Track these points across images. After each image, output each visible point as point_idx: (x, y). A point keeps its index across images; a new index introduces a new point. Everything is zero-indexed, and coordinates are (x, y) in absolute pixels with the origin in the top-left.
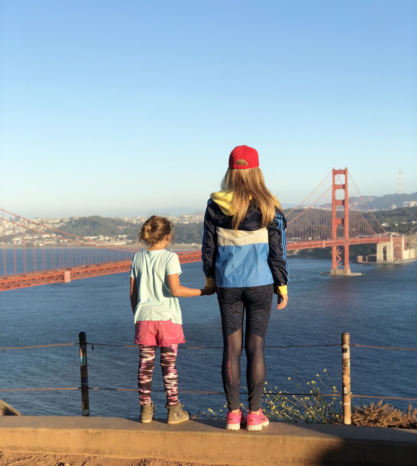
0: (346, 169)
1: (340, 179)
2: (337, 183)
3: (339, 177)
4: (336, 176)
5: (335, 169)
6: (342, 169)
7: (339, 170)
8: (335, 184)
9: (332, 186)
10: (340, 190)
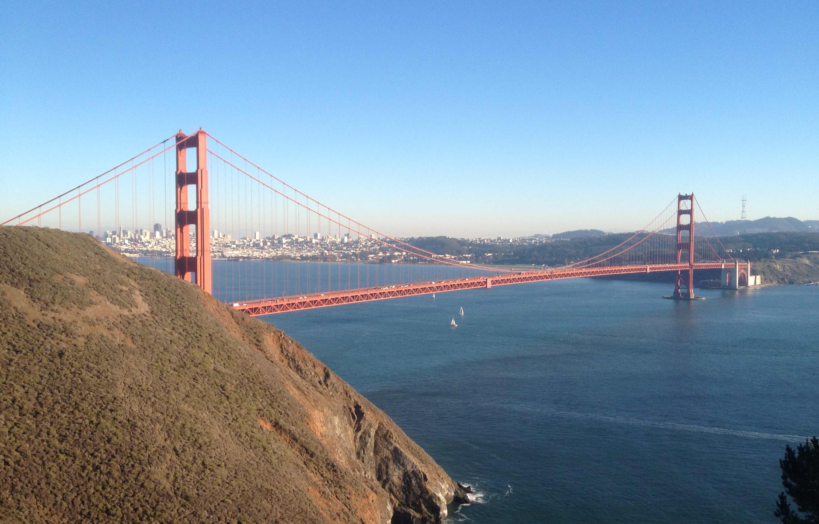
0: (692, 195)
1: (686, 205)
2: (683, 208)
3: (684, 203)
4: (682, 202)
5: (681, 194)
6: (688, 195)
7: (685, 196)
8: (681, 209)
9: (678, 211)
10: (685, 215)
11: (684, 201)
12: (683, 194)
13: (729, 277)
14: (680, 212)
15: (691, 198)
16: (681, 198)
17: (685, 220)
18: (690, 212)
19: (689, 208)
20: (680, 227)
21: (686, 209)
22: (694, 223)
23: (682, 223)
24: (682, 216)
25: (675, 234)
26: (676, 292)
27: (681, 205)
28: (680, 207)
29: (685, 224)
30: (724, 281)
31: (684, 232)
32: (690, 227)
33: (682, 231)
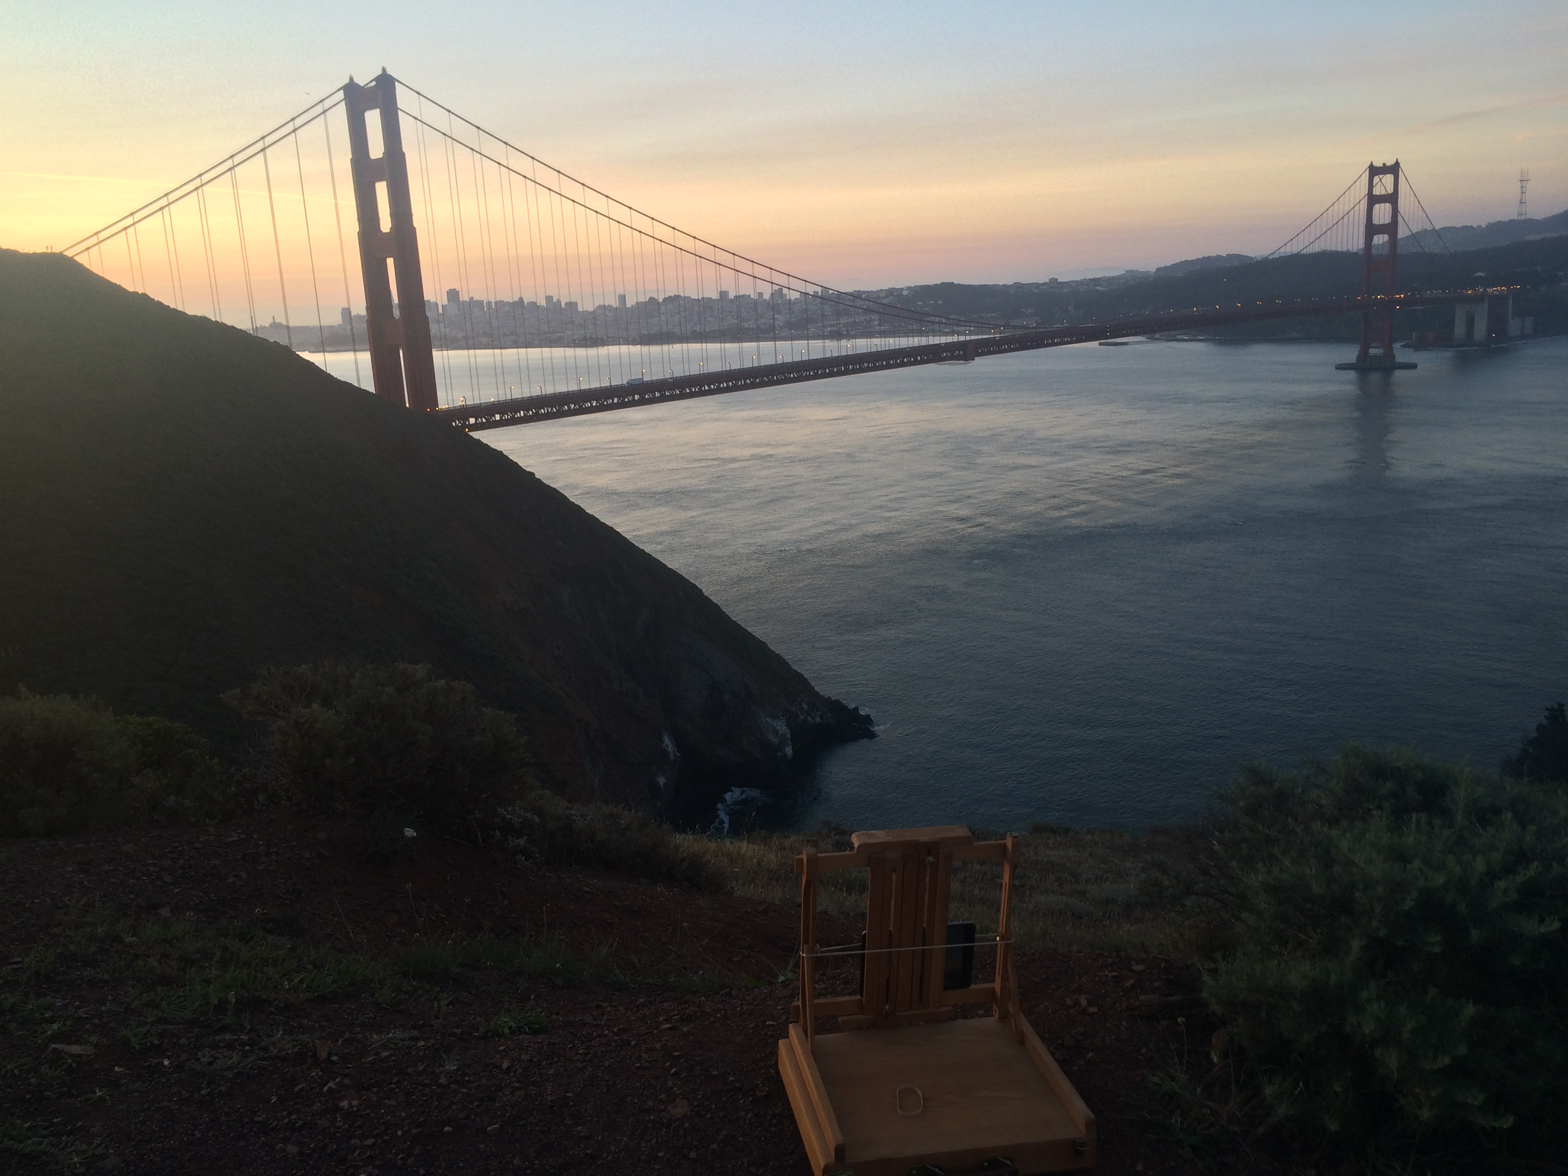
0: (1397, 165)
1: (1384, 185)
2: (1378, 191)
3: (1381, 180)
4: (1376, 179)
5: (1375, 164)
6: (1389, 164)
7: (1382, 167)
8: (1374, 193)
9: (1368, 197)
10: (1382, 205)
11: (1381, 176)
12: (1378, 164)
13: (1470, 322)
14: (1373, 200)
15: (1394, 169)
16: (1374, 171)
17: (1382, 214)
18: (1392, 198)
19: (1390, 190)
20: (1371, 229)
21: (1383, 193)
22: (1400, 219)
23: (1376, 221)
24: (1377, 206)
25: (1361, 245)
26: (1363, 355)
27: (1374, 185)
28: (1373, 187)
29: (1381, 223)
30: (1459, 330)
31: (1380, 239)
32: (1391, 228)
33: (1376, 238)
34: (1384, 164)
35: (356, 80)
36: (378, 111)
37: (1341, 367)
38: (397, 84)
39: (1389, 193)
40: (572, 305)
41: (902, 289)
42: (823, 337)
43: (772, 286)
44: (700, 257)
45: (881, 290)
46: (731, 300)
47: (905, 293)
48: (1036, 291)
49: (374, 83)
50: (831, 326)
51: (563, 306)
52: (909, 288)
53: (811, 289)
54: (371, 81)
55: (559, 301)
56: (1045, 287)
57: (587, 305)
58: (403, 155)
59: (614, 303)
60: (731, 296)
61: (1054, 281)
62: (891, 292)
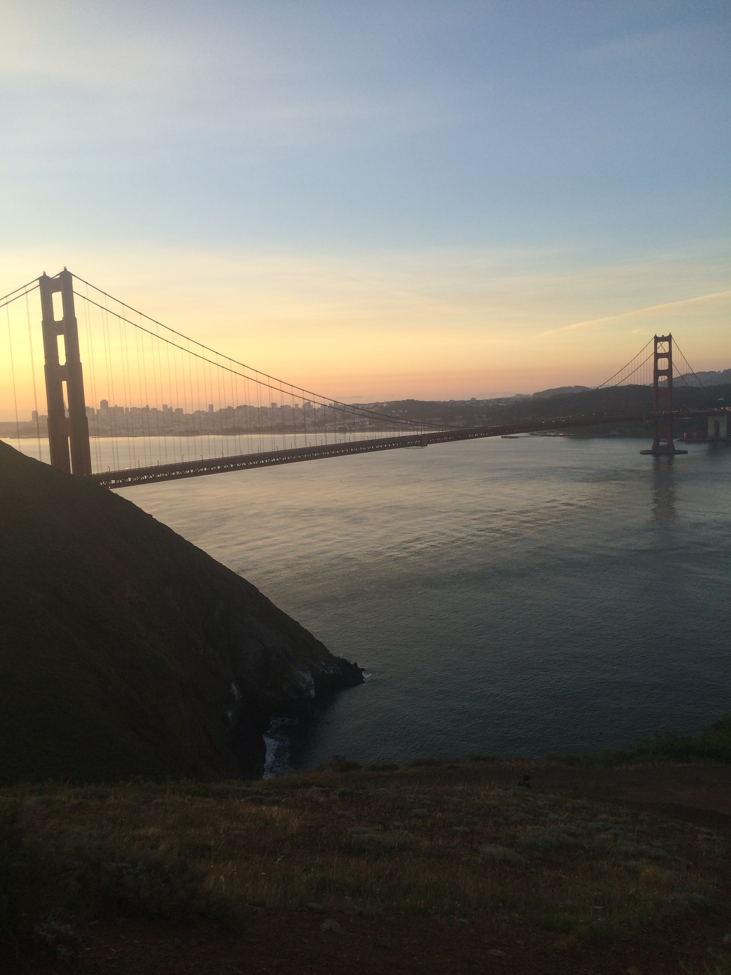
0: (670, 336)
1: (663, 347)
2: (660, 351)
3: (661, 345)
4: (659, 344)
5: (657, 336)
6: (665, 336)
7: (662, 337)
8: (658, 352)
9: (654, 354)
10: (663, 359)
11: (661, 342)
12: (659, 335)
13: (717, 427)
14: (657, 356)
15: (669, 339)
16: (657, 340)
17: (663, 364)
18: (668, 355)
19: (667, 351)
20: (657, 373)
21: (663, 352)
22: (673, 367)
23: (659, 368)
24: (660, 360)
25: (652, 382)
26: (656, 445)
27: (658, 347)
28: (657, 349)
29: (663, 369)
30: (711, 431)
31: (663, 378)
32: (669, 372)
33: (660, 377)
34: (663, 336)
35: (48, 274)
36: (61, 292)
37: (644, 453)
38: (73, 276)
39: (667, 352)
40: (179, 410)
41: (383, 403)
42: (335, 431)
43: (304, 401)
44: (260, 383)
45: (371, 404)
46: (279, 409)
47: (385, 405)
48: (464, 405)
49: (59, 276)
50: (339, 424)
51: (174, 411)
52: (387, 403)
53: (327, 403)
54: (57, 275)
55: (171, 408)
56: (469, 403)
57: (189, 411)
58: (75, 320)
59: (206, 410)
60: (279, 406)
61: (473, 400)
62: (376, 405)
